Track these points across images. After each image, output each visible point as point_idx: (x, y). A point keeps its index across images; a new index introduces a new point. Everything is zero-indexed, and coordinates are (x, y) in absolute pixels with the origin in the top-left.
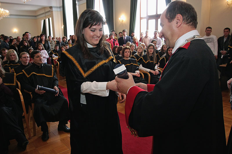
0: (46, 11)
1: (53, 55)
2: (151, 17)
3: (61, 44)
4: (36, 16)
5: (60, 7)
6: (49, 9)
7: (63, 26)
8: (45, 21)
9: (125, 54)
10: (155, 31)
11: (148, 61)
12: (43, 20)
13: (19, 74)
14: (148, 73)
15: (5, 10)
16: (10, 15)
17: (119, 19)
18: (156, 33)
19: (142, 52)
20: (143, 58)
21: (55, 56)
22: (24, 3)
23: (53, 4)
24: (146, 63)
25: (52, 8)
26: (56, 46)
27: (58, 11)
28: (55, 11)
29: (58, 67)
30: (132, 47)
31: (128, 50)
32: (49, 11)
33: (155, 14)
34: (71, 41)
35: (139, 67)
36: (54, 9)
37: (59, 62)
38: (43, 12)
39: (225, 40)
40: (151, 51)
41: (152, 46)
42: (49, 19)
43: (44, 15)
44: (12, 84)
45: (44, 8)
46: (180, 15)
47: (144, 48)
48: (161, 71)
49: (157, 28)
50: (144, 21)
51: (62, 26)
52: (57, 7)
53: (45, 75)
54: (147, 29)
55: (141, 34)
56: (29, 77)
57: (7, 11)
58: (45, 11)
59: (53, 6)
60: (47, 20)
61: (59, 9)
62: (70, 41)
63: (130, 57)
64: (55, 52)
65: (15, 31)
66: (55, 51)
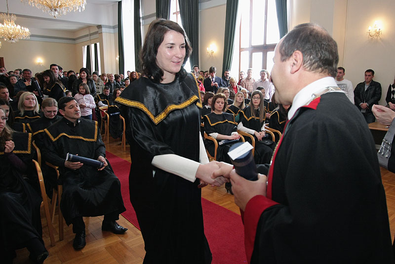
0: (92, 32)
1: (101, 103)
2: (256, 49)
3: (113, 85)
4: (74, 40)
5: (114, 27)
6: (96, 30)
7: (118, 56)
8: (88, 48)
9: (217, 105)
10: (262, 71)
11: (251, 118)
12: (86, 46)
13: (37, 132)
14: (252, 136)
15: (23, 28)
16: (32, 36)
17: (208, 49)
18: (264, 74)
19: (242, 102)
20: (243, 113)
21: (103, 104)
22: (54, 18)
23: (104, 22)
24: (248, 120)
25: (101, 27)
26: (106, 88)
27: (110, 33)
28: (106, 33)
29: (107, 122)
30: (226, 93)
31: (222, 100)
32: (96, 33)
33: (263, 44)
34: (129, 81)
35: (237, 126)
36: (104, 30)
37: (110, 115)
38: (87, 33)
39: (366, 87)
40: (256, 101)
41: (258, 95)
42: (96, 45)
43: (88, 38)
44: (23, 152)
45: (89, 27)
46: (300, 53)
47: (245, 96)
48: (272, 133)
49: (265, 66)
50: (245, 55)
51: (116, 57)
52: (109, 27)
53: (83, 138)
54: (251, 66)
55: (240, 75)
56: (56, 141)
57: (27, 30)
58: (89, 31)
59: (103, 25)
60: (93, 46)
61: (112, 30)
62: (127, 81)
63: (223, 110)
64: (103, 98)
65: (39, 62)
66: (103, 96)
